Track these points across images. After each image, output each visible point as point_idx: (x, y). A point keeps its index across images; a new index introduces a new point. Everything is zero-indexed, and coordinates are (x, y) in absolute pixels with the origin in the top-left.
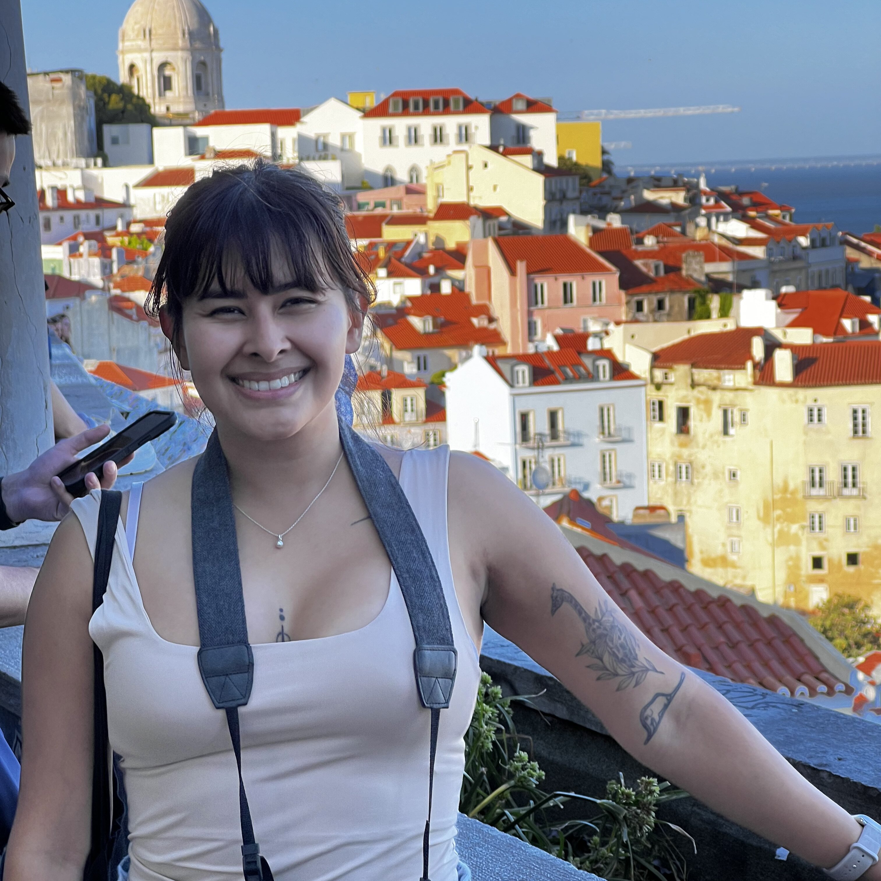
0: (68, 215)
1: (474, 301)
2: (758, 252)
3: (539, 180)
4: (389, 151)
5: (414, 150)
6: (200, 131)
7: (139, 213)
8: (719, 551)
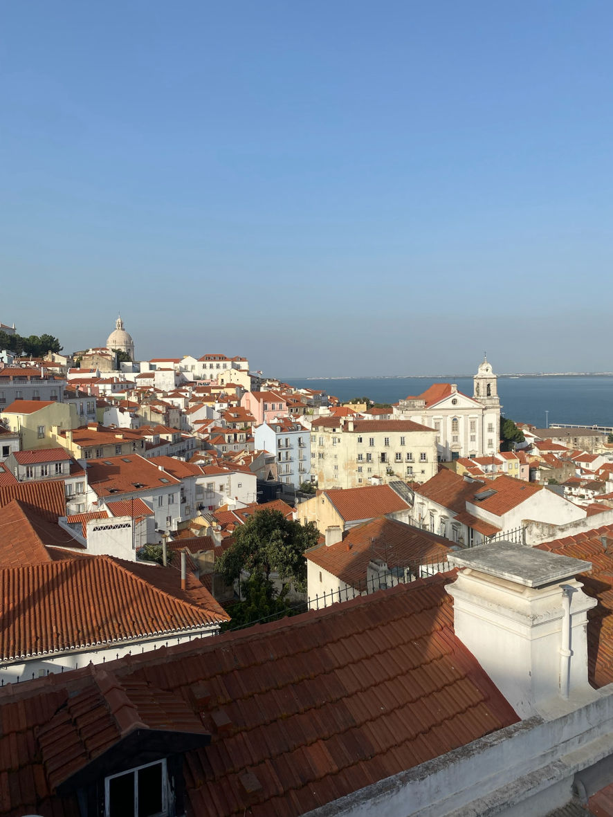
0: (120, 385)
1: (246, 409)
2: (311, 397)
3: (250, 378)
4: (205, 370)
5: (211, 370)
6: (153, 364)
7: (138, 385)
8: (332, 477)
